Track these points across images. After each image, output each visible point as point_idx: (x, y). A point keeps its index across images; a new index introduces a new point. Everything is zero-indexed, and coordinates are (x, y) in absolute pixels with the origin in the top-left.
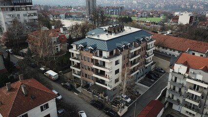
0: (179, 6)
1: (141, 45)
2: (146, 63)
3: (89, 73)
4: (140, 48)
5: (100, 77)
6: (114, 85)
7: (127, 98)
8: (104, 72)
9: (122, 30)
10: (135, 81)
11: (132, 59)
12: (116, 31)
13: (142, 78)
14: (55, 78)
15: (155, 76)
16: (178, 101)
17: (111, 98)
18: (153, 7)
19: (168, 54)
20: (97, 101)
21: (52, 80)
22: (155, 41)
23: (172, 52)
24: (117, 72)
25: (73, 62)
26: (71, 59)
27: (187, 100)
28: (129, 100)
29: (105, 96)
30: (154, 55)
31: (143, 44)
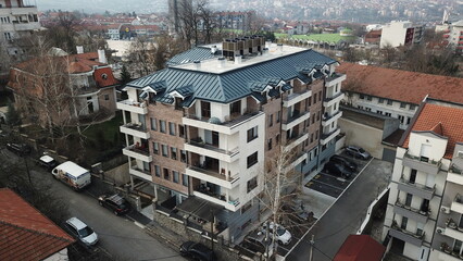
0: (375, 13)
1: (313, 86)
2: (324, 136)
3: (175, 166)
5: (205, 177)
6: (244, 198)
7: (281, 232)
8: (217, 161)
9: (259, 48)
10: (298, 182)
11: (290, 126)
12: (246, 51)
13: (315, 173)
14: (81, 182)
15: (347, 167)
16: (420, 236)
17: (237, 232)
18: (318, 15)
19: (374, 110)
20: (200, 246)
21: (72, 188)
23: (384, 108)
24: (252, 160)
25: (131, 137)
26: (123, 129)
28: (286, 237)
29: (221, 227)
30: (343, 116)
31: (317, 86)
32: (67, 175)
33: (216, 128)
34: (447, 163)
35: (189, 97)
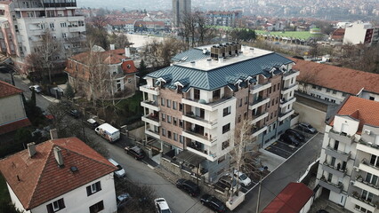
0: (346, 11)
1: (272, 80)
2: (281, 115)
3: (176, 129)
4: (269, 85)
5: (194, 138)
6: (220, 153)
7: (243, 177)
8: (203, 128)
9: (236, 52)
10: (260, 146)
11: (255, 107)
12: (227, 54)
13: (274, 141)
14: (114, 137)
15: (297, 138)
16: (340, 186)
17: (214, 175)
18: (296, 13)
19: (323, 98)
20: (189, 182)
21: (108, 141)
22: (298, 74)
23: (330, 96)
24: (226, 128)
25: (147, 109)
26: (143, 104)
27: (358, 184)
28: (247, 181)
29: (203, 171)
30: (297, 101)
31: (276, 79)
32: (105, 132)
33: (203, 107)
34: (358, 137)
35: (187, 86)
